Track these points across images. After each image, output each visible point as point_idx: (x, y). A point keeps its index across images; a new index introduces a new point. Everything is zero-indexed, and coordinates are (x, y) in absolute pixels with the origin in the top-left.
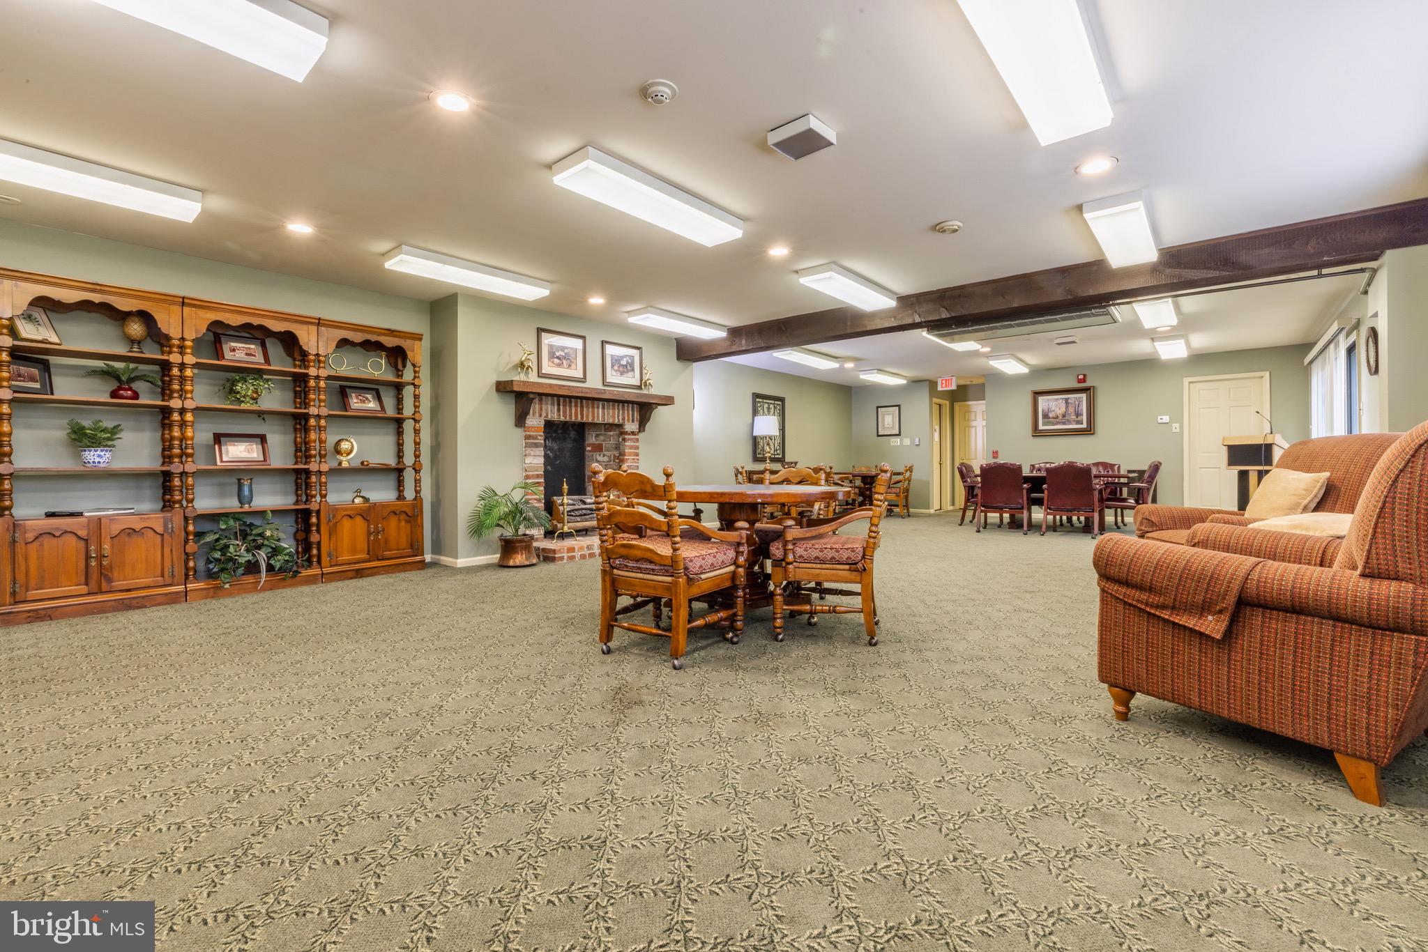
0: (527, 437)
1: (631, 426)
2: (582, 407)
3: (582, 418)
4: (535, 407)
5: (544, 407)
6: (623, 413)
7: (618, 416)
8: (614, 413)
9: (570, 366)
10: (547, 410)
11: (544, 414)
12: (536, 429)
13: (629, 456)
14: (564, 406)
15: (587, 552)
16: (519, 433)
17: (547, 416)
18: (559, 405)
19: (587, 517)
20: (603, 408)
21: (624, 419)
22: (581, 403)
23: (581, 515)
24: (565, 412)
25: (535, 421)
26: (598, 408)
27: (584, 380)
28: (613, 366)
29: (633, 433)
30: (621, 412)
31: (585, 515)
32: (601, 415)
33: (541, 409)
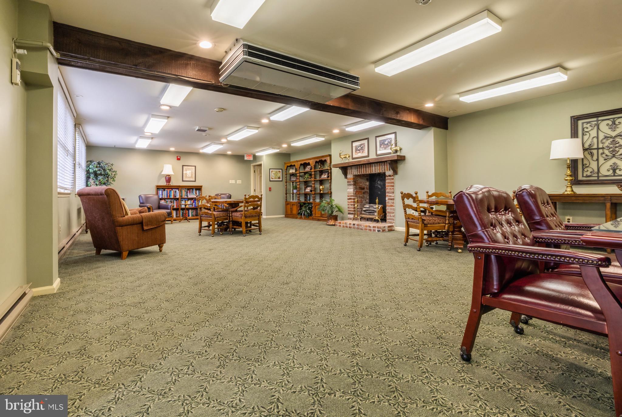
0: (348, 182)
1: (389, 172)
2: (366, 168)
3: (366, 172)
4: (349, 171)
5: (352, 170)
6: (385, 167)
7: (382, 169)
8: (380, 168)
9: (363, 152)
10: (353, 171)
11: (352, 173)
12: (350, 179)
13: (388, 187)
14: (359, 168)
15: (345, 225)
16: (346, 180)
17: (353, 174)
18: (357, 169)
19: (371, 214)
20: (375, 166)
21: (385, 170)
22: (366, 166)
23: (369, 212)
24: (359, 171)
25: (350, 176)
26: (373, 167)
27: (368, 156)
28: (380, 147)
29: (390, 176)
30: (383, 166)
31: (371, 212)
32: (375, 170)
33: (351, 171)
